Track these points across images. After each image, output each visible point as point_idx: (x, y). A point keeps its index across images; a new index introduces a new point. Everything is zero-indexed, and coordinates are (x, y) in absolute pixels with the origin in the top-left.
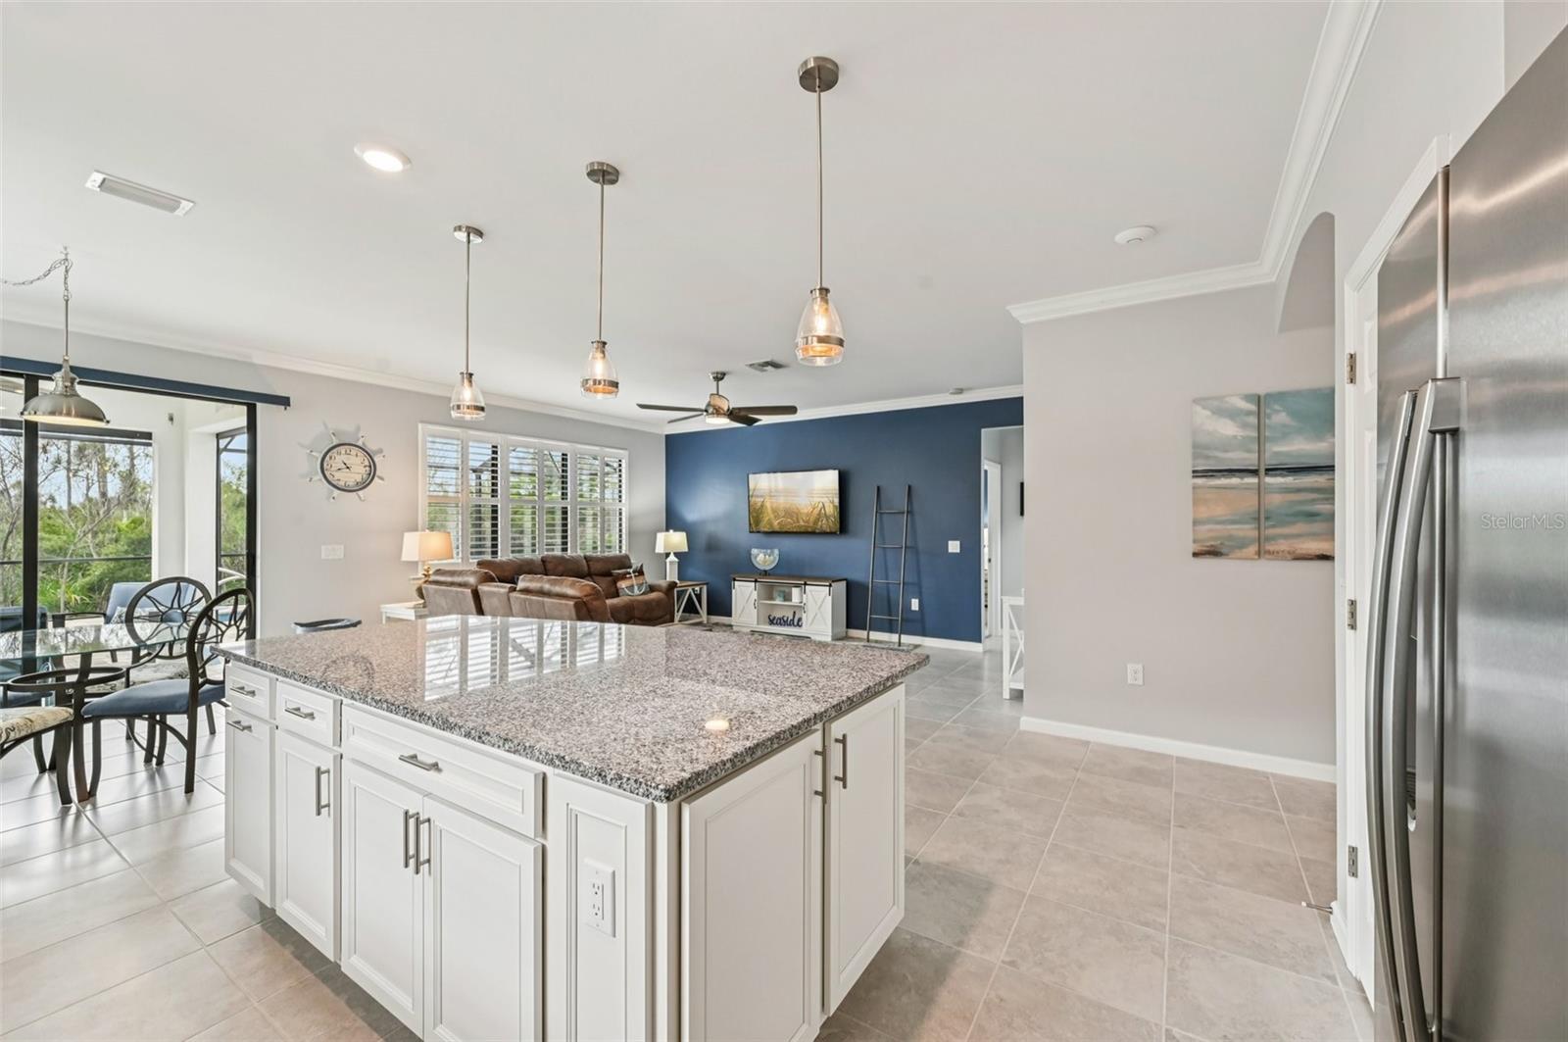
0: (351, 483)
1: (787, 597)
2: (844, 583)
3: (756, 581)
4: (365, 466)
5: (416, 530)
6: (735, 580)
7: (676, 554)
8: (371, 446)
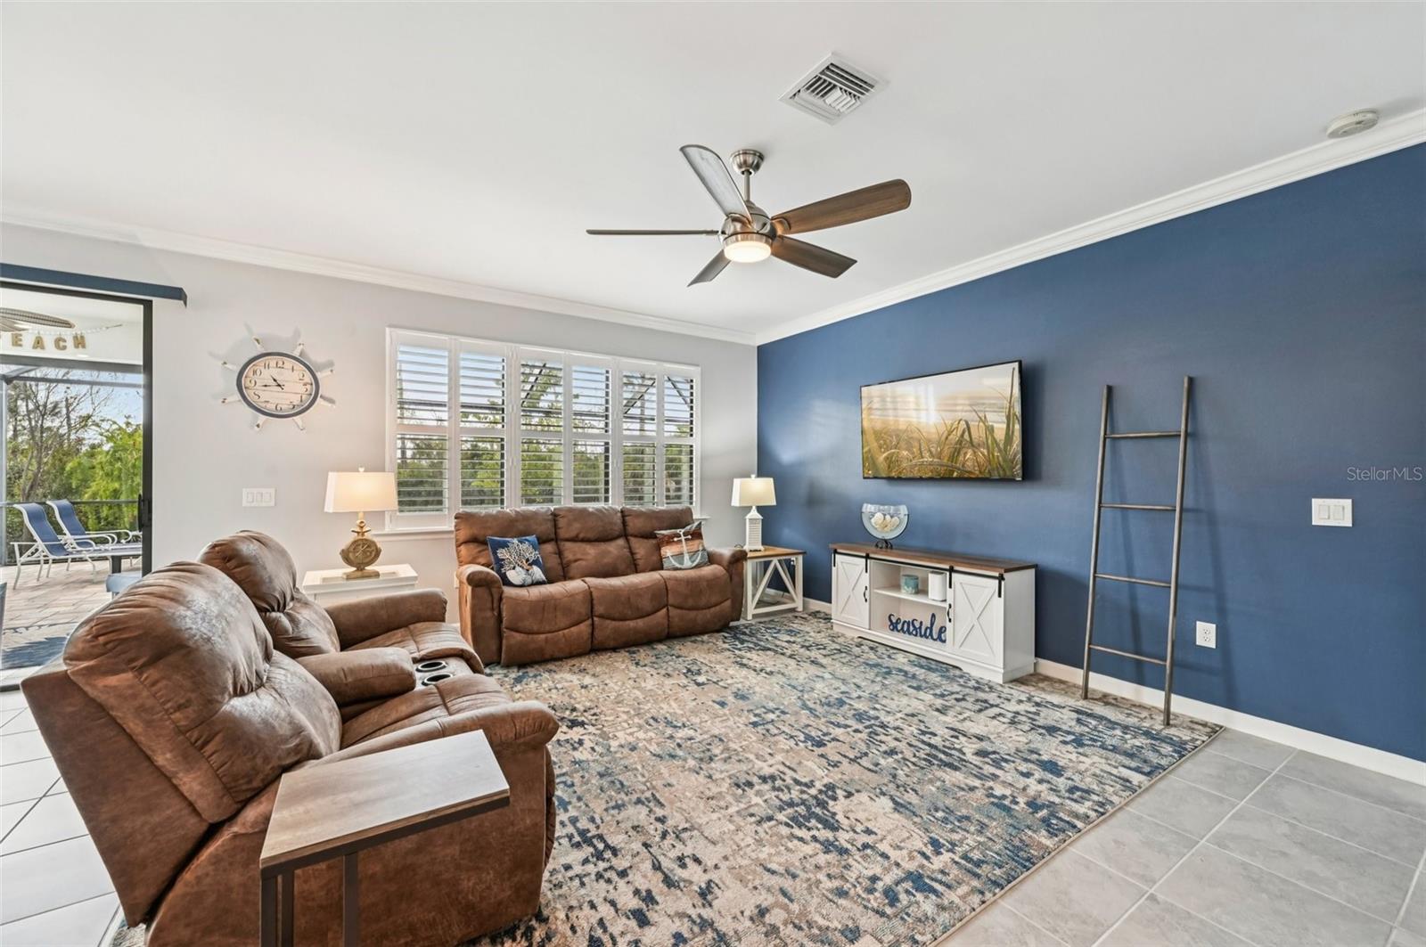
0: (285, 406)
1: (921, 590)
2: (1032, 572)
3: (867, 557)
4: (305, 385)
5: (383, 470)
6: (836, 552)
7: (760, 509)
8: (315, 357)
